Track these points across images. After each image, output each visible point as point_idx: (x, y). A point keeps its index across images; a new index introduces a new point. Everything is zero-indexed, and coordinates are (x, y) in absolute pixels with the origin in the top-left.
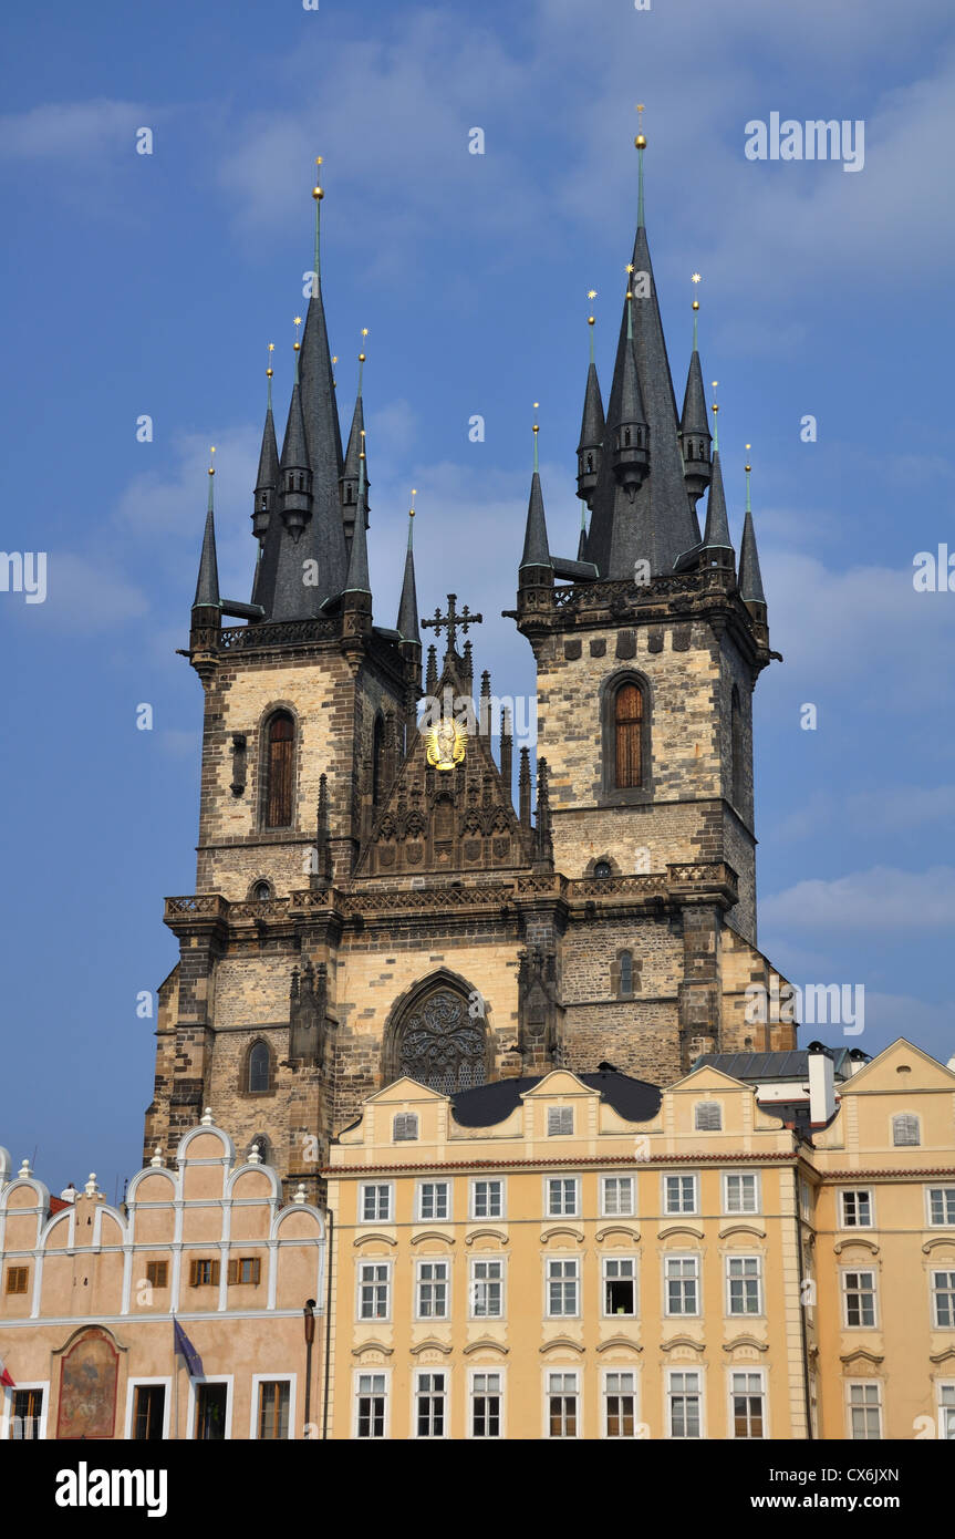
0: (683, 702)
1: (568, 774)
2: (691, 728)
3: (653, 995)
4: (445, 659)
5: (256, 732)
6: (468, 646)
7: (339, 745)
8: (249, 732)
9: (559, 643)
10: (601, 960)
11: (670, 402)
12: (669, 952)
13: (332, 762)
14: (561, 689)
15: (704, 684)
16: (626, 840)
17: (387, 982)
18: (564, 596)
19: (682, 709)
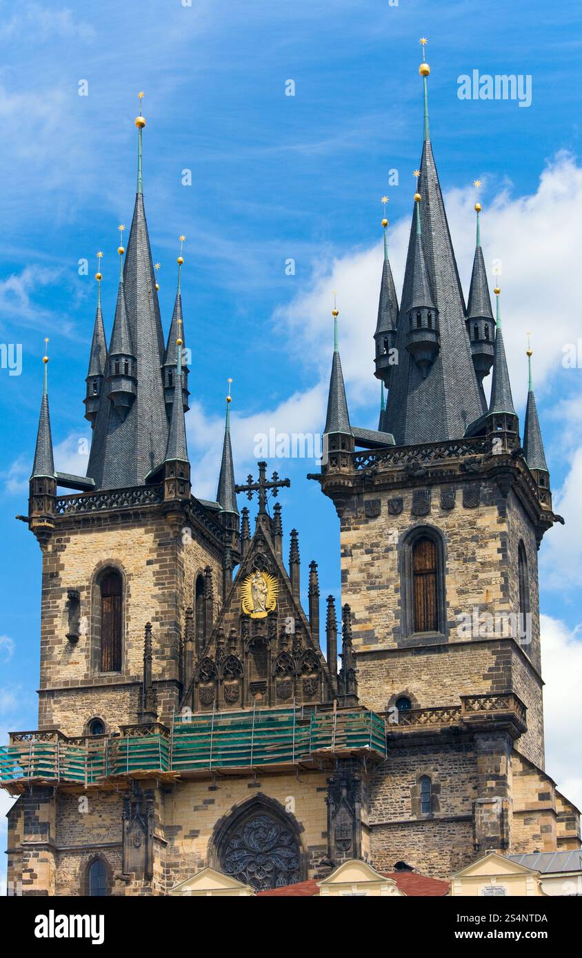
0: (474, 553)
1: (370, 620)
2: (481, 576)
3: (451, 814)
4: (257, 520)
5: (88, 588)
6: (277, 507)
7: (162, 597)
8: (82, 588)
9: (360, 503)
10: (403, 785)
11: (457, 291)
12: (464, 776)
13: (157, 613)
14: (362, 543)
15: (493, 536)
16: (423, 677)
17: (210, 806)
18: (364, 461)
19: (474, 559)
